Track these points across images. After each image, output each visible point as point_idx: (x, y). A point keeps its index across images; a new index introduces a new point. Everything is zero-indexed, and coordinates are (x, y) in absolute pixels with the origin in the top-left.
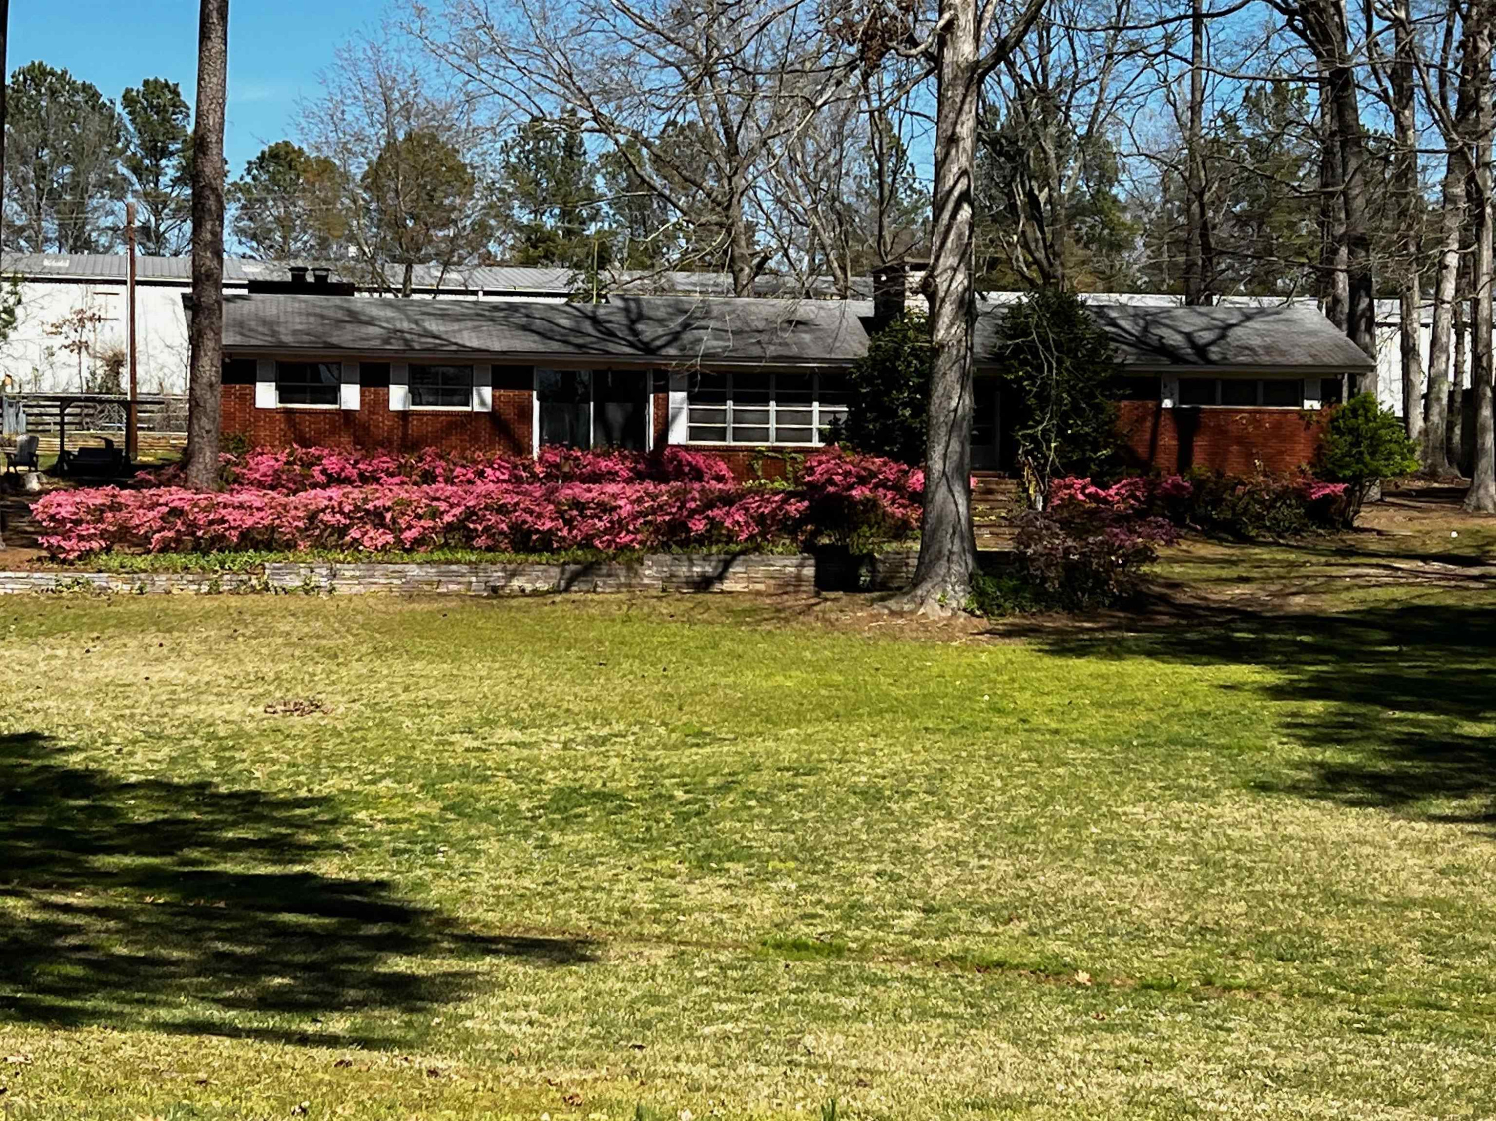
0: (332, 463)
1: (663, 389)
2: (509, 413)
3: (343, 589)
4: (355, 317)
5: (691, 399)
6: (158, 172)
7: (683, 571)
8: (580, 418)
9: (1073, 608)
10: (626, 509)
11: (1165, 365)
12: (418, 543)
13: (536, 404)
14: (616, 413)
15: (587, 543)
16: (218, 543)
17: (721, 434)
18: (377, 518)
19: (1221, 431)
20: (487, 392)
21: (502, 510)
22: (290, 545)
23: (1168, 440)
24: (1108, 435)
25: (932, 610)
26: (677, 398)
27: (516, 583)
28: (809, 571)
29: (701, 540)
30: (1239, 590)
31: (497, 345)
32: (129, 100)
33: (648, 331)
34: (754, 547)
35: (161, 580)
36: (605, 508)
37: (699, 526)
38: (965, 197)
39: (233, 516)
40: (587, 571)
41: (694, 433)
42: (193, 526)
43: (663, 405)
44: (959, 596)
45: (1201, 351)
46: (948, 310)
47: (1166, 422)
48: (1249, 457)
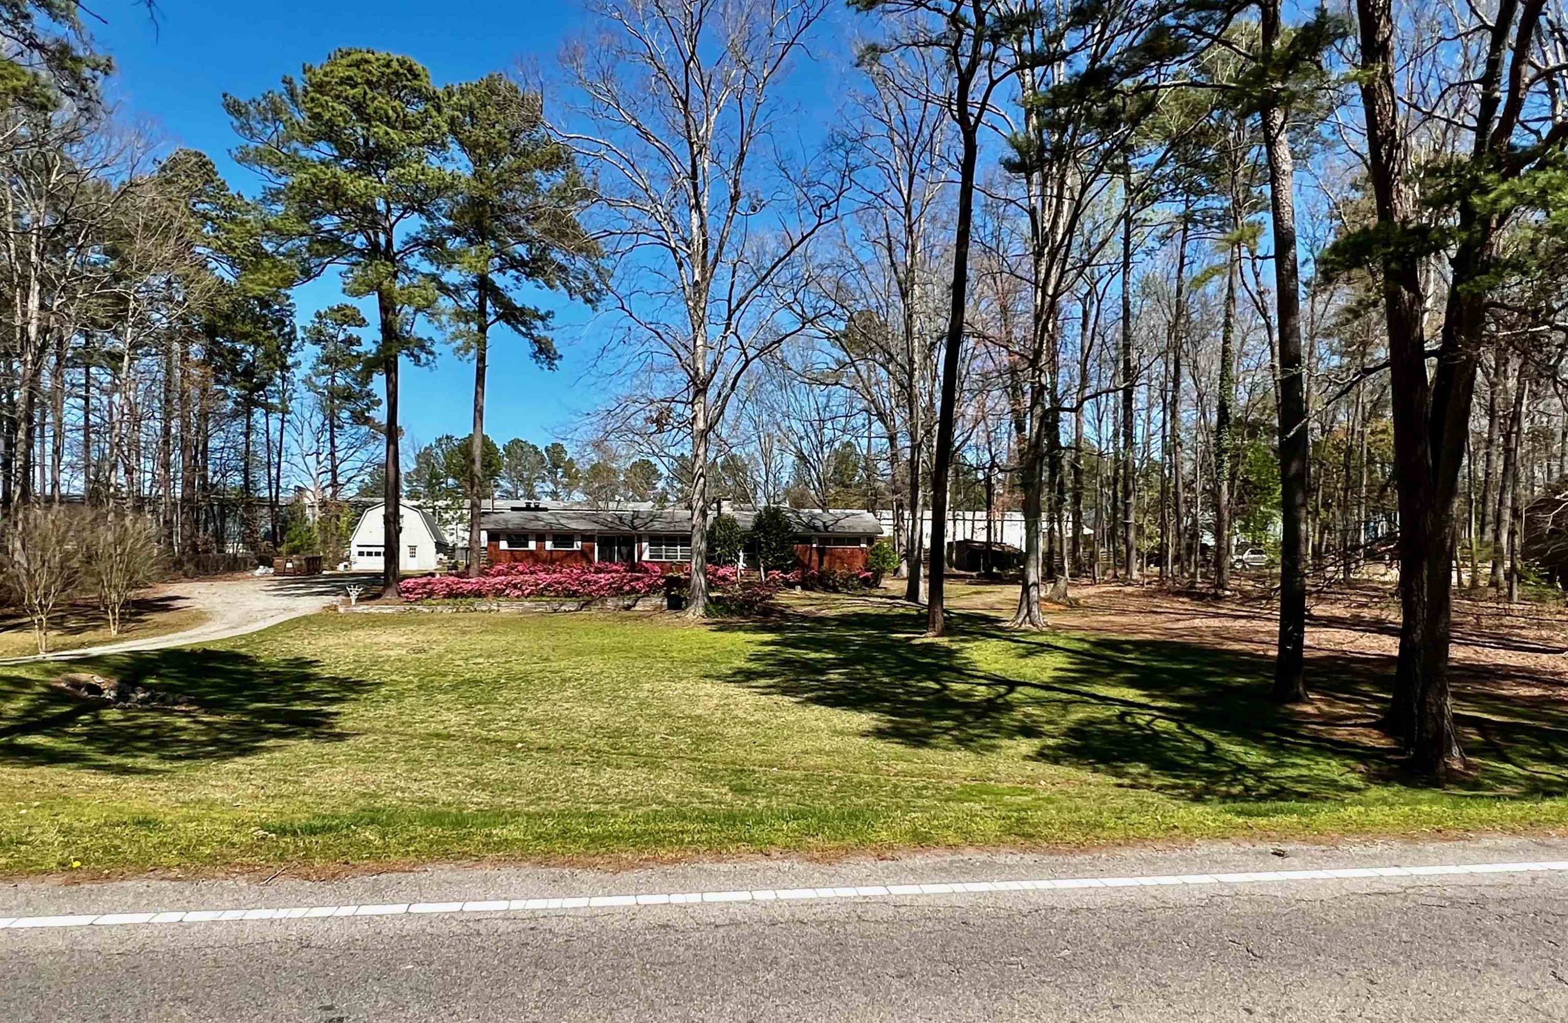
0: (520, 568)
1: (640, 541)
2: (587, 550)
3: (502, 610)
4: (537, 519)
5: (650, 545)
6: (556, 474)
7: (621, 603)
8: (612, 551)
9: (742, 615)
10: (603, 582)
11: (813, 532)
12: (529, 595)
13: (596, 548)
14: (624, 550)
15: (589, 594)
16: (462, 595)
17: (661, 557)
18: (515, 586)
19: (832, 555)
20: (579, 543)
21: (560, 583)
22: (485, 596)
23: (815, 557)
24: (792, 554)
25: (690, 616)
26: (645, 545)
27: (563, 608)
28: (665, 603)
29: (628, 593)
30: (807, 609)
31: (582, 528)
32: (547, 450)
33: (637, 522)
34: (647, 594)
35: (439, 608)
36: (596, 582)
37: (627, 588)
38: (702, 475)
39: (465, 586)
40: (587, 603)
41: (651, 557)
42: (452, 590)
43: (640, 547)
44: (701, 611)
45: (826, 528)
46: (696, 513)
47: (814, 552)
48: (842, 563)
